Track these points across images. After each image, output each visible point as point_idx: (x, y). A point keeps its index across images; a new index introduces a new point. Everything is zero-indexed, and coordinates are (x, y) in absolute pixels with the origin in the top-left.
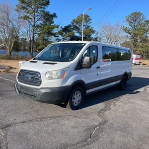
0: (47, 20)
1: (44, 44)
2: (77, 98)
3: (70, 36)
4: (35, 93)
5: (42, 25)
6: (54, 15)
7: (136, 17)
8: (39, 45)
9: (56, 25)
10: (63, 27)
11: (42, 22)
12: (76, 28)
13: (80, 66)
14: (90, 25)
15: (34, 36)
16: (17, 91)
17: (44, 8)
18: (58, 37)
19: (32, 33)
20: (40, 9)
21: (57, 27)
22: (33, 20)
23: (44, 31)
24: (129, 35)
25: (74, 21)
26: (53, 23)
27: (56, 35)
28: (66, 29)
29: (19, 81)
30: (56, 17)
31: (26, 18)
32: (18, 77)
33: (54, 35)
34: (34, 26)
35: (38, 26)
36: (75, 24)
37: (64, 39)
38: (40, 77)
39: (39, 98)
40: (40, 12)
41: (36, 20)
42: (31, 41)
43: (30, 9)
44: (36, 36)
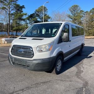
0: (18, 10)
1: (17, 26)
2: (59, 65)
3: (34, 21)
4: (29, 64)
5: (15, 13)
6: (23, 7)
7: (75, 8)
8: (13, 27)
9: (25, 13)
10: (29, 15)
11: (15, 11)
12: (38, 15)
13: (60, 40)
14: (47, 13)
15: (9, 21)
16: (11, 62)
17: (15, 2)
18: (26, 21)
19: (8, 19)
20: (13, 3)
21: (26, 15)
22: (9, 10)
23: (17, 17)
24: (71, 20)
25: (36, 11)
26: (22, 12)
27: (25, 20)
28: (31, 16)
29: (12, 54)
30: (24, 8)
31: (4, 8)
32: (11, 51)
33: (24, 20)
34: (9, 14)
35: (12, 14)
36: (37, 13)
37: (30, 23)
38: (32, 51)
39: (33, 68)
40: (13, 5)
41: (11, 10)
42: (8, 25)
43: (6, 2)
44: (11, 21)
